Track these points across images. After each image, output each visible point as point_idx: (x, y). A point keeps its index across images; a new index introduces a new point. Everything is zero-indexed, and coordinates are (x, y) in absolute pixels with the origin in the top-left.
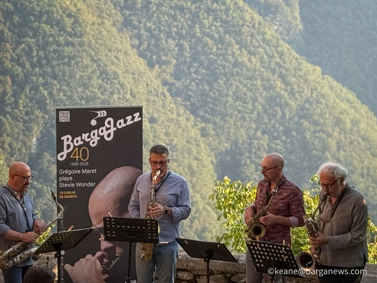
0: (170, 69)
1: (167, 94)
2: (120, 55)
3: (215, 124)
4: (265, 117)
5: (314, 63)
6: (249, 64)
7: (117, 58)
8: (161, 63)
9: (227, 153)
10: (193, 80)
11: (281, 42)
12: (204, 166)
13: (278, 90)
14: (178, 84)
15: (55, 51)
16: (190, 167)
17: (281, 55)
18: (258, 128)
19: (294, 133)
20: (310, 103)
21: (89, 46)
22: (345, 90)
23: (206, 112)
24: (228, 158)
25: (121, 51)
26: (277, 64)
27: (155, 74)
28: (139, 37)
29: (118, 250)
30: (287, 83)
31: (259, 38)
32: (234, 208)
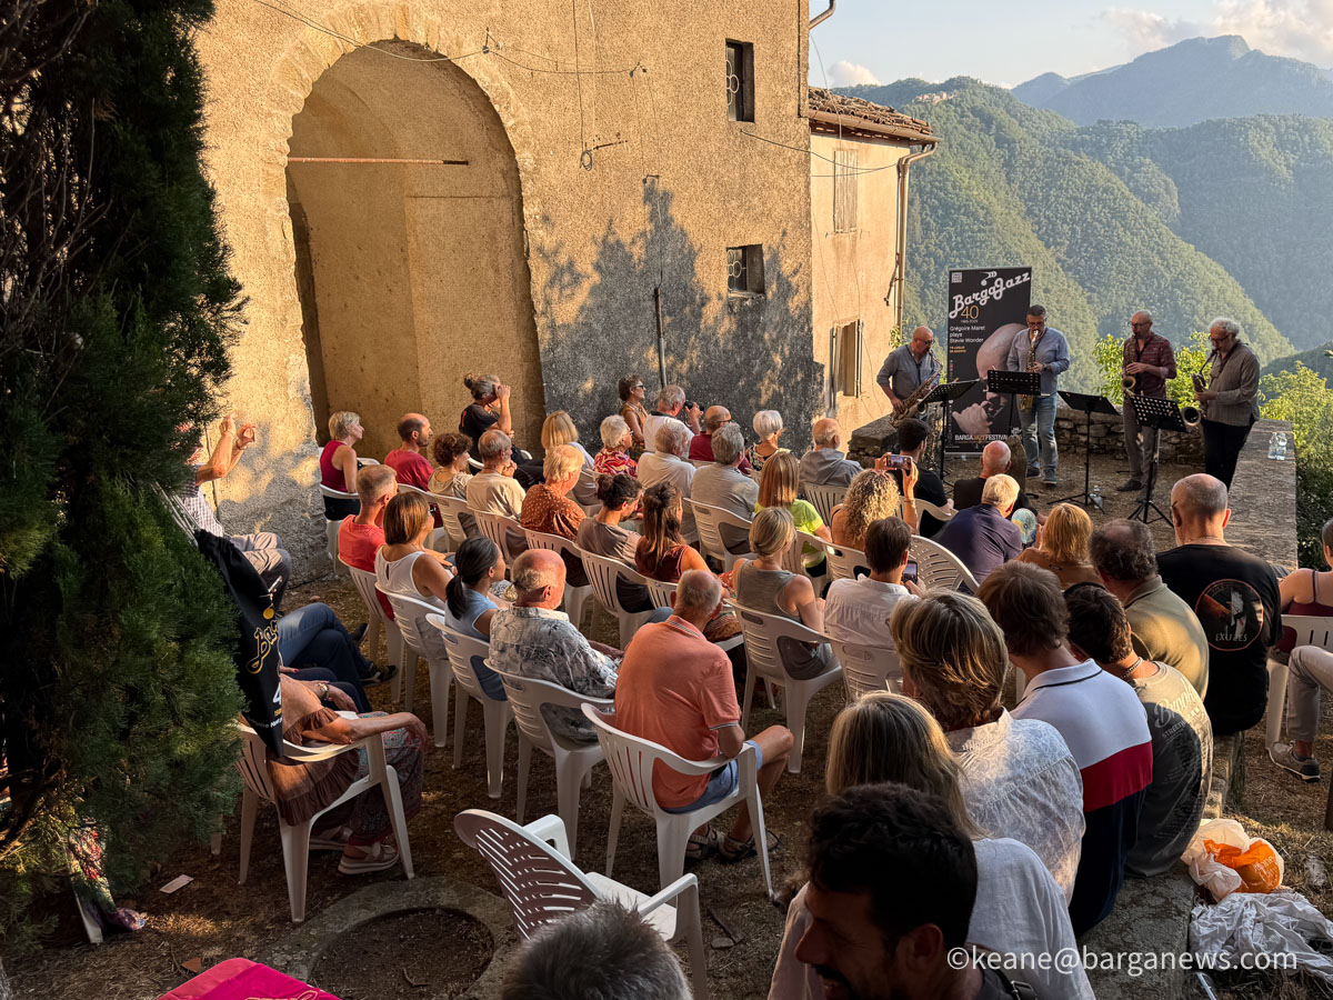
0: (1064, 249)
1: (1060, 269)
2: (1023, 239)
3: (1099, 293)
4: (1143, 287)
5: (1188, 242)
6: (1131, 243)
7: (1020, 241)
8: (1056, 244)
9: (1108, 316)
10: (1083, 257)
11: (1160, 224)
12: (1088, 327)
13: (1156, 264)
14: (1070, 261)
15: (969, 237)
16: (1076, 329)
17: (1160, 235)
18: (1136, 296)
19: (1168, 300)
20: (1184, 275)
21: (998, 232)
22: (1214, 264)
23: (1092, 283)
24: (1109, 321)
25: (1023, 235)
26: (1156, 243)
27: (1050, 253)
28: (1039, 223)
29: (1003, 400)
30: (1164, 259)
31: (1141, 221)
32: (1115, 362)
